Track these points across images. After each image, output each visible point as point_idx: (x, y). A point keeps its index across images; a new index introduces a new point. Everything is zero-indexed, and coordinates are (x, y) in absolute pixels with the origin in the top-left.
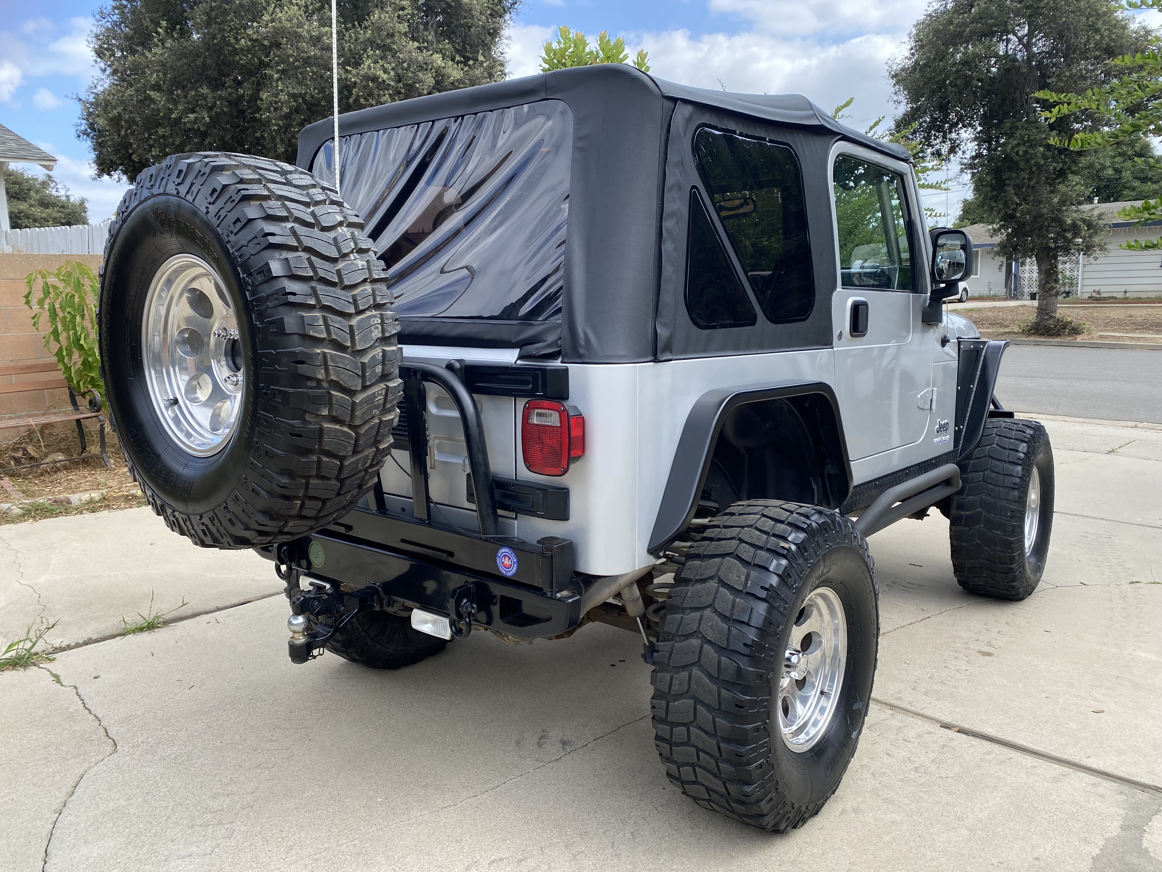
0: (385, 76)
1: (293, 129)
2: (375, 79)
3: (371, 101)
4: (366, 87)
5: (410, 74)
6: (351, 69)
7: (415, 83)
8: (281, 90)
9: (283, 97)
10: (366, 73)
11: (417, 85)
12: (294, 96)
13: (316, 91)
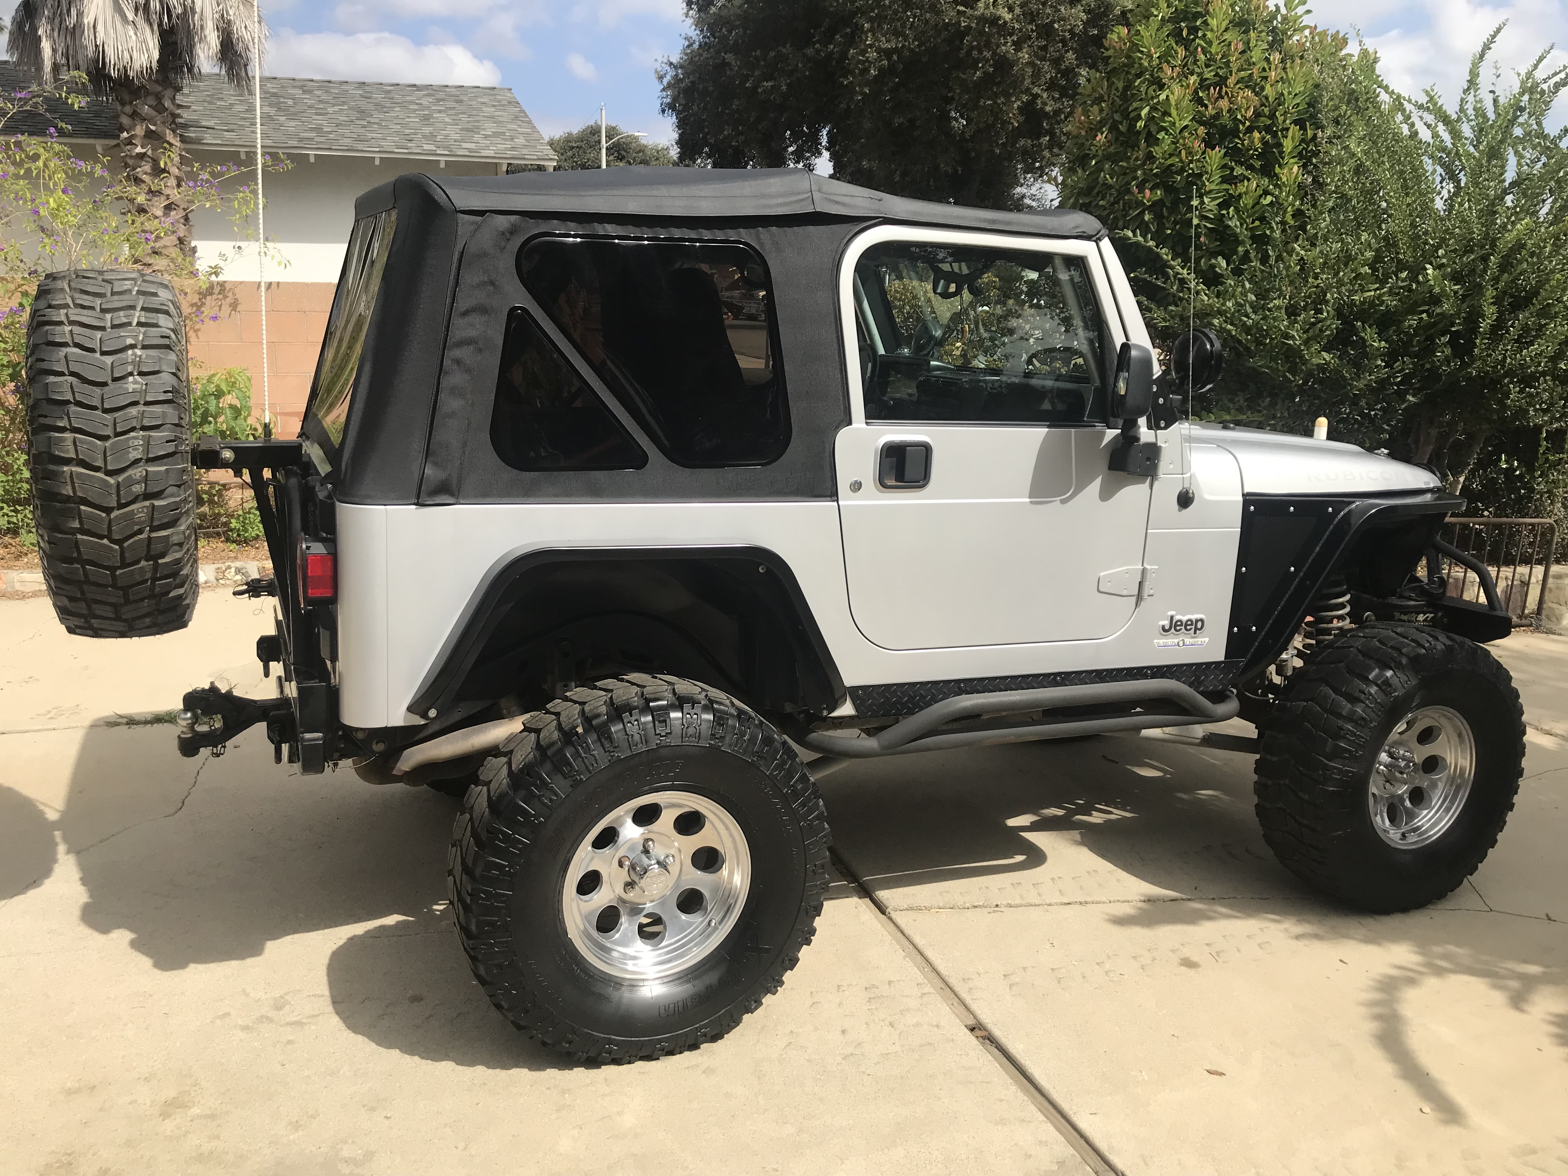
0: (1008, 17)
1: (883, 98)
2: (994, 21)
3: (985, 53)
4: (982, 33)
5: (1048, 11)
6: (964, 9)
7: (1053, 22)
8: (871, 46)
9: (872, 55)
10: (983, 14)
11: (1056, 26)
12: (888, 53)
13: (916, 43)
